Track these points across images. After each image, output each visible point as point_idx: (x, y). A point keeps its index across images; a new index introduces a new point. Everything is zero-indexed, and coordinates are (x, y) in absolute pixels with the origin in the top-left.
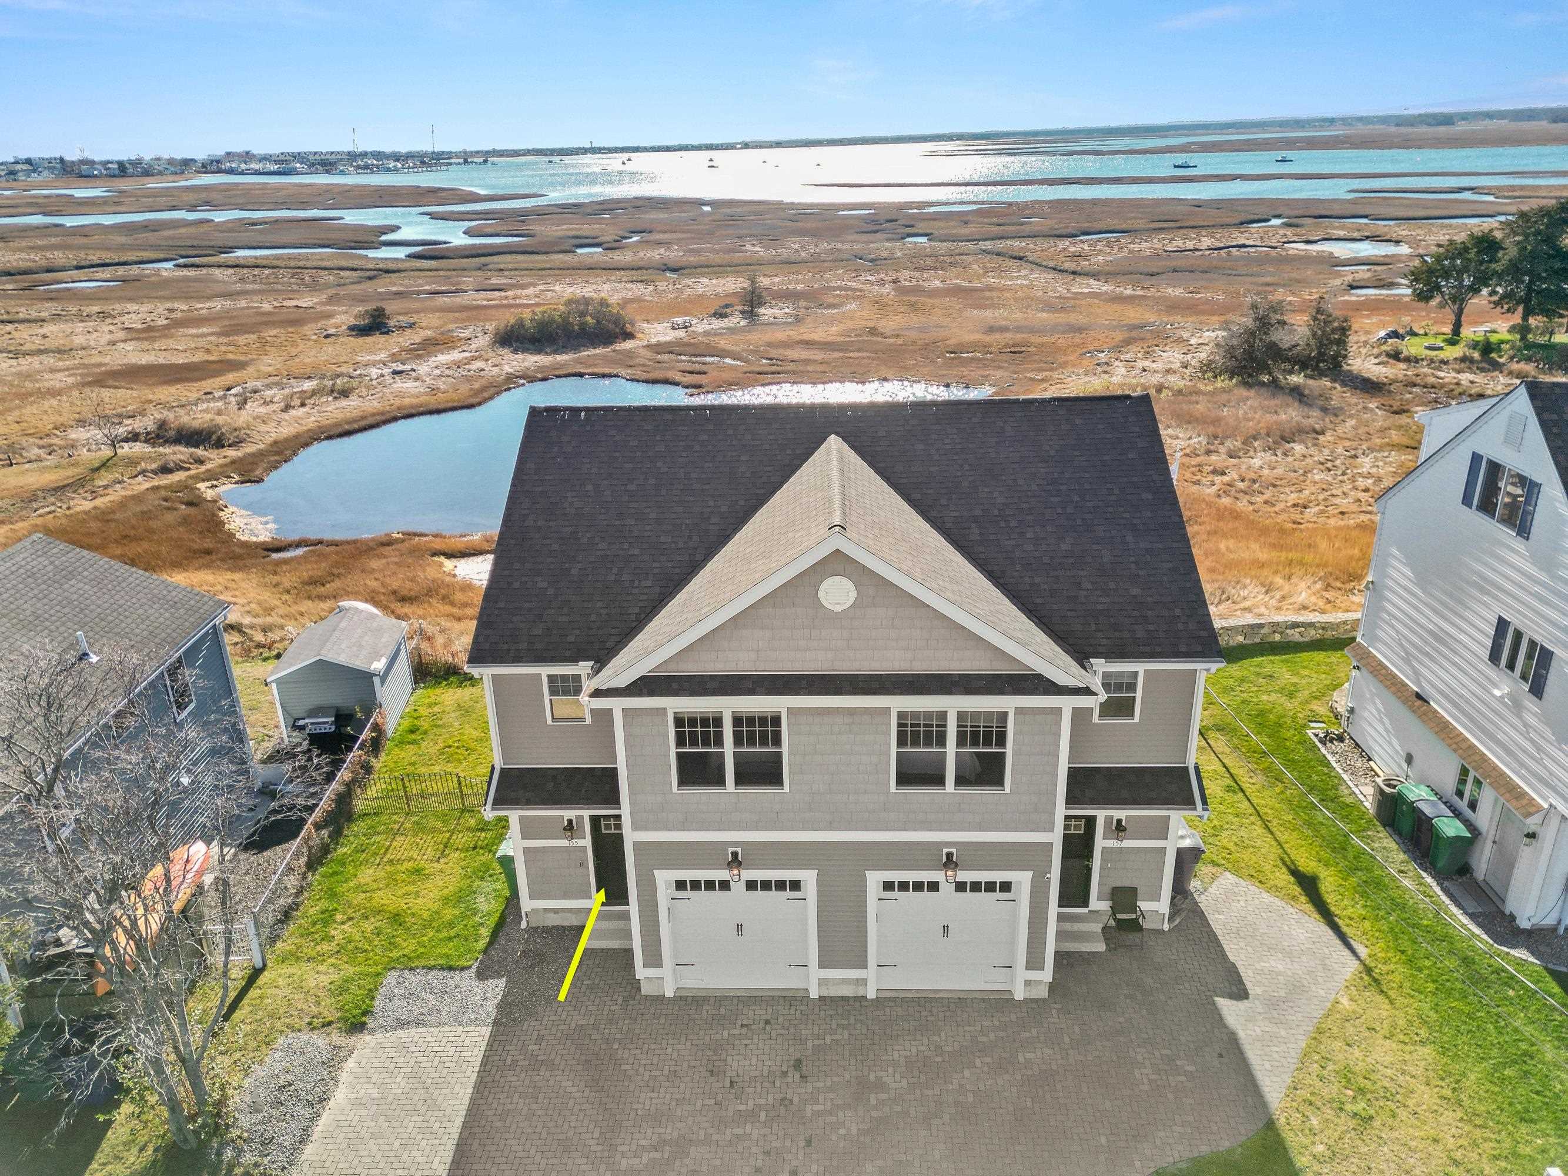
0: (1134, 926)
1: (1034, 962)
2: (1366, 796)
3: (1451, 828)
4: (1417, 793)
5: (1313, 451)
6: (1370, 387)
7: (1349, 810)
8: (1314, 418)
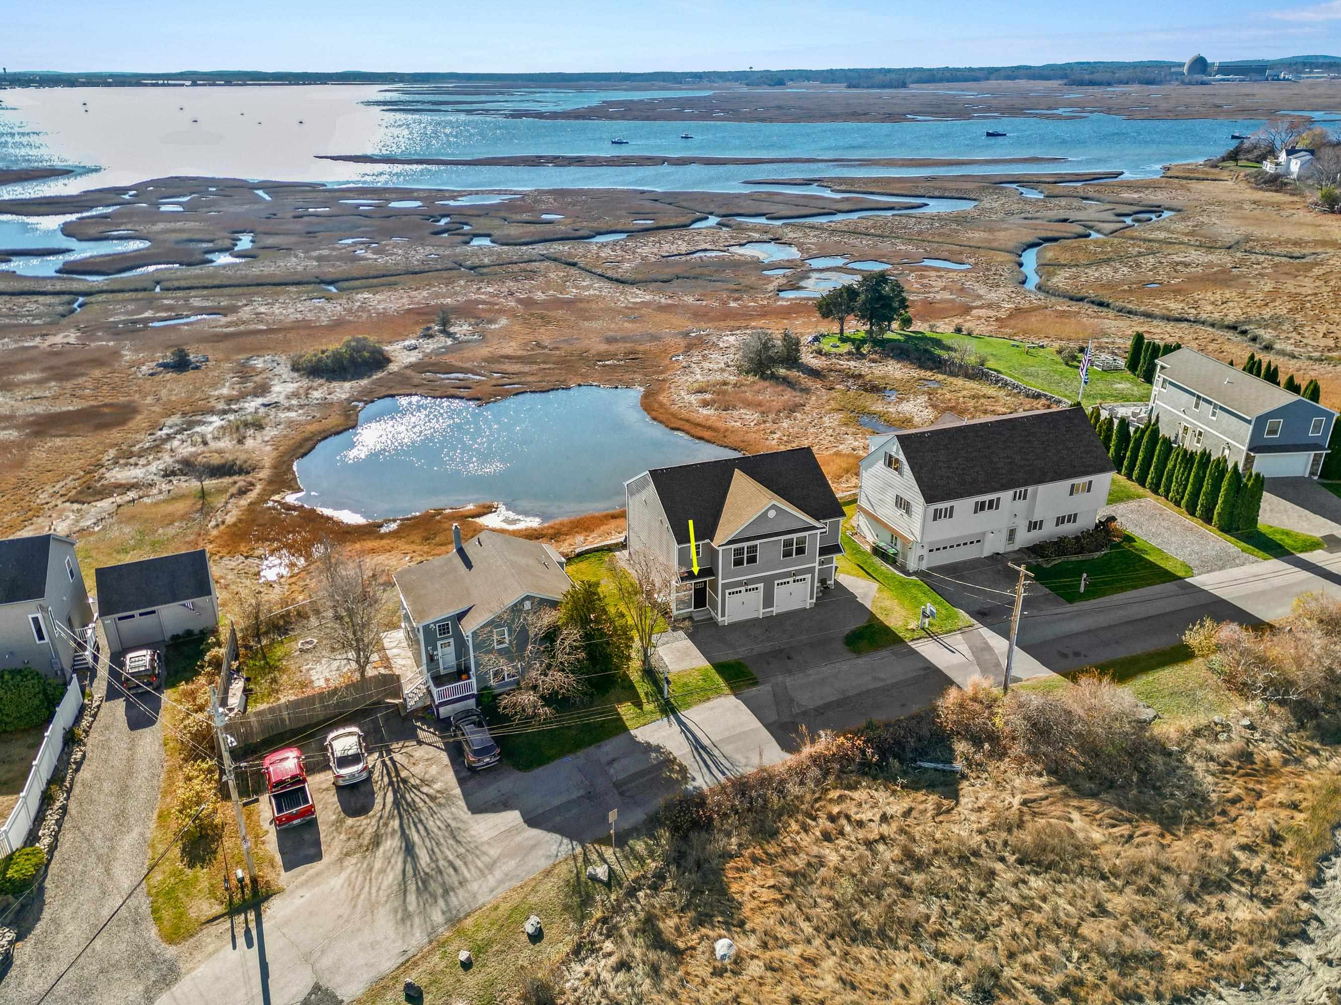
0: (827, 588)
1: (811, 598)
2: (868, 549)
3: (891, 551)
4: (882, 544)
5: (804, 416)
6: (815, 373)
7: (864, 553)
8: (798, 398)
